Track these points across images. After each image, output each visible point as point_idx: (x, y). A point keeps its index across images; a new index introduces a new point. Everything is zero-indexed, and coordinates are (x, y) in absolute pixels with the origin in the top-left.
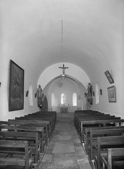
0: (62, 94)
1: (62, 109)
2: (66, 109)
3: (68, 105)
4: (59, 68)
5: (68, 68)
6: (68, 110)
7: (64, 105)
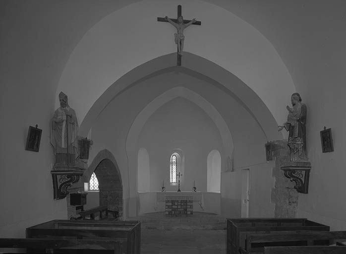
0: (175, 154)
1: (173, 202)
2: (186, 202)
3: (192, 191)
4: (159, 19)
5: (199, 23)
6: (191, 207)
7: (179, 190)
